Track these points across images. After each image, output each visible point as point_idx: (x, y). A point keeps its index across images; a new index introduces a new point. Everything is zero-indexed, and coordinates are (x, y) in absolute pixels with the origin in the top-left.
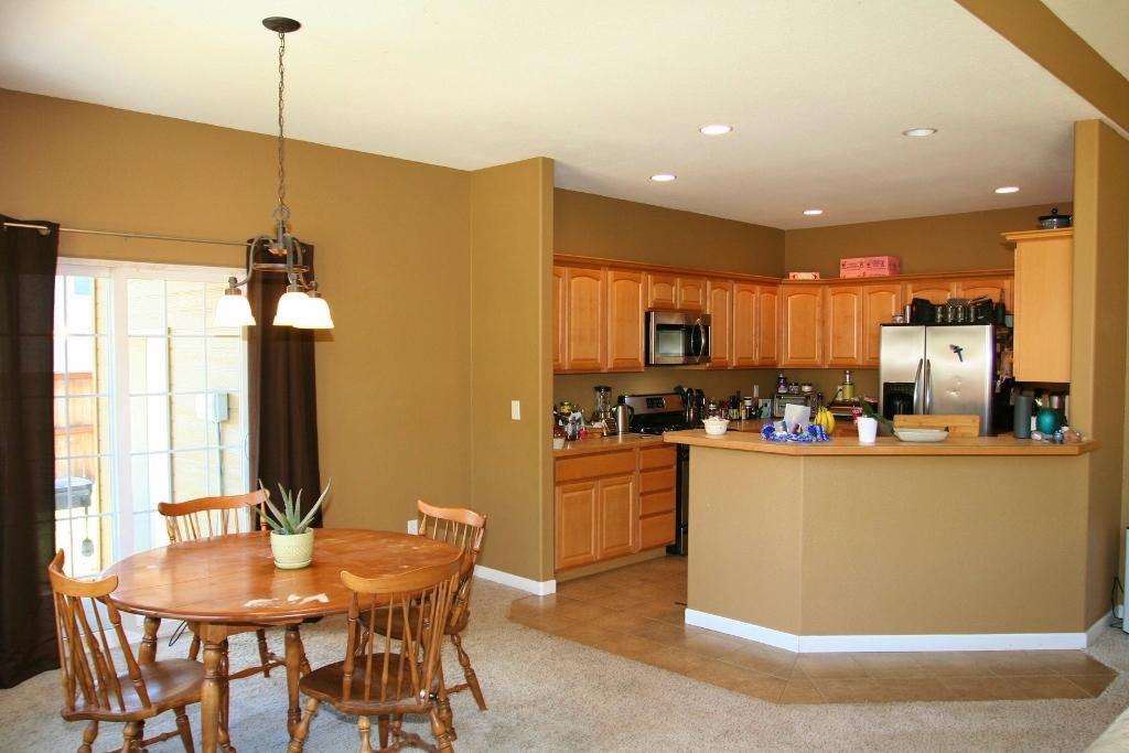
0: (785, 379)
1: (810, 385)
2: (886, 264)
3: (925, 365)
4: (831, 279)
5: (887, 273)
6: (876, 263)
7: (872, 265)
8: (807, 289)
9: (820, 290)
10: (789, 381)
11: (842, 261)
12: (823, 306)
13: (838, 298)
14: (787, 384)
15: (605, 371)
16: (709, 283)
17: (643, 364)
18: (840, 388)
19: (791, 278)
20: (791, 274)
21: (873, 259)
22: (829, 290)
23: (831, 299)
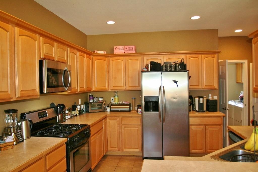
0: (92, 96)
1: (102, 98)
2: (134, 49)
3: (162, 89)
4: (111, 54)
5: (134, 52)
6: (130, 48)
7: (127, 49)
8: (102, 58)
9: (107, 58)
10: (94, 97)
11: (115, 47)
12: (108, 65)
13: (114, 62)
14: (93, 98)
15: (14, 99)
16: (68, 49)
17: (39, 93)
18: (112, 98)
19: (96, 53)
20: (96, 51)
21: (129, 46)
22: (111, 59)
23: (111, 62)
